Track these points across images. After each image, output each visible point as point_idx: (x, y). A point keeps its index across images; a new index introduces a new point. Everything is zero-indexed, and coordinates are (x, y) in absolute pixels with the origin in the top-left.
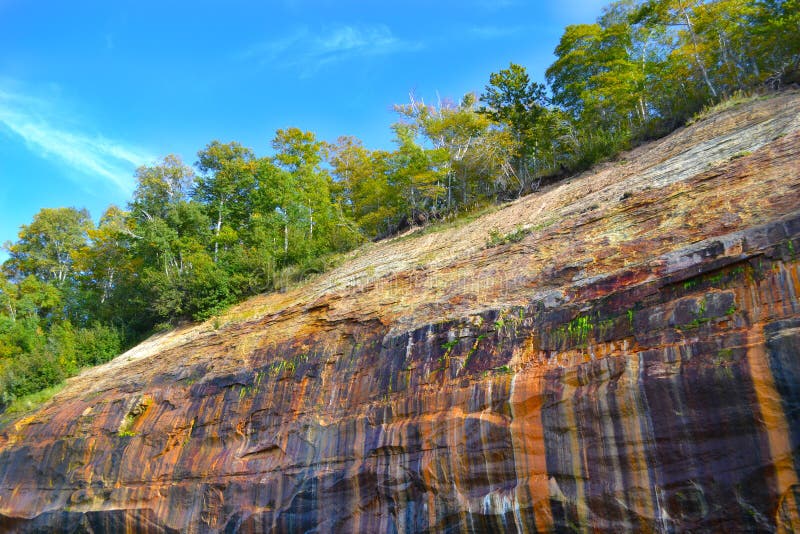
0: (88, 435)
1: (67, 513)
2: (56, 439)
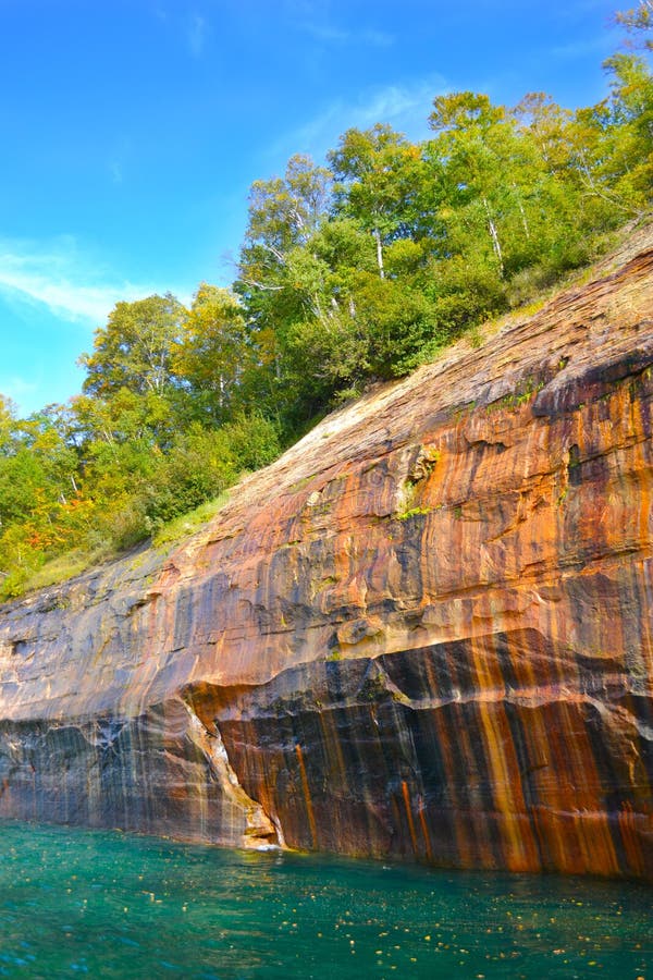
0: (330, 533)
1: (334, 664)
2: (268, 552)
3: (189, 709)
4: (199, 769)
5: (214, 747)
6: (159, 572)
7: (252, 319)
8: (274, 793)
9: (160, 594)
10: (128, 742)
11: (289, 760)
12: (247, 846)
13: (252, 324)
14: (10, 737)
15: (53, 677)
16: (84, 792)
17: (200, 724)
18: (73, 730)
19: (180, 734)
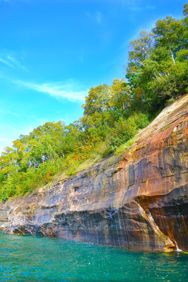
0: (184, 140)
2: (160, 149)
3: (138, 205)
4: (145, 225)
5: (149, 217)
6: (120, 161)
7: (132, 86)
8: (173, 233)
9: (122, 168)
10: (117, 217)
11: (179, 221)
12: (166, 251)
13: (132, 87)
14: (77, 217)
15: (89, 197)
16: (104, 233)
17: (143, 210)
18: (97, 213)
19: (136, 213)
